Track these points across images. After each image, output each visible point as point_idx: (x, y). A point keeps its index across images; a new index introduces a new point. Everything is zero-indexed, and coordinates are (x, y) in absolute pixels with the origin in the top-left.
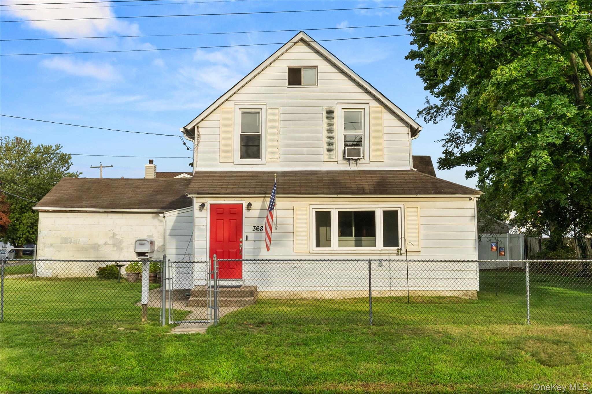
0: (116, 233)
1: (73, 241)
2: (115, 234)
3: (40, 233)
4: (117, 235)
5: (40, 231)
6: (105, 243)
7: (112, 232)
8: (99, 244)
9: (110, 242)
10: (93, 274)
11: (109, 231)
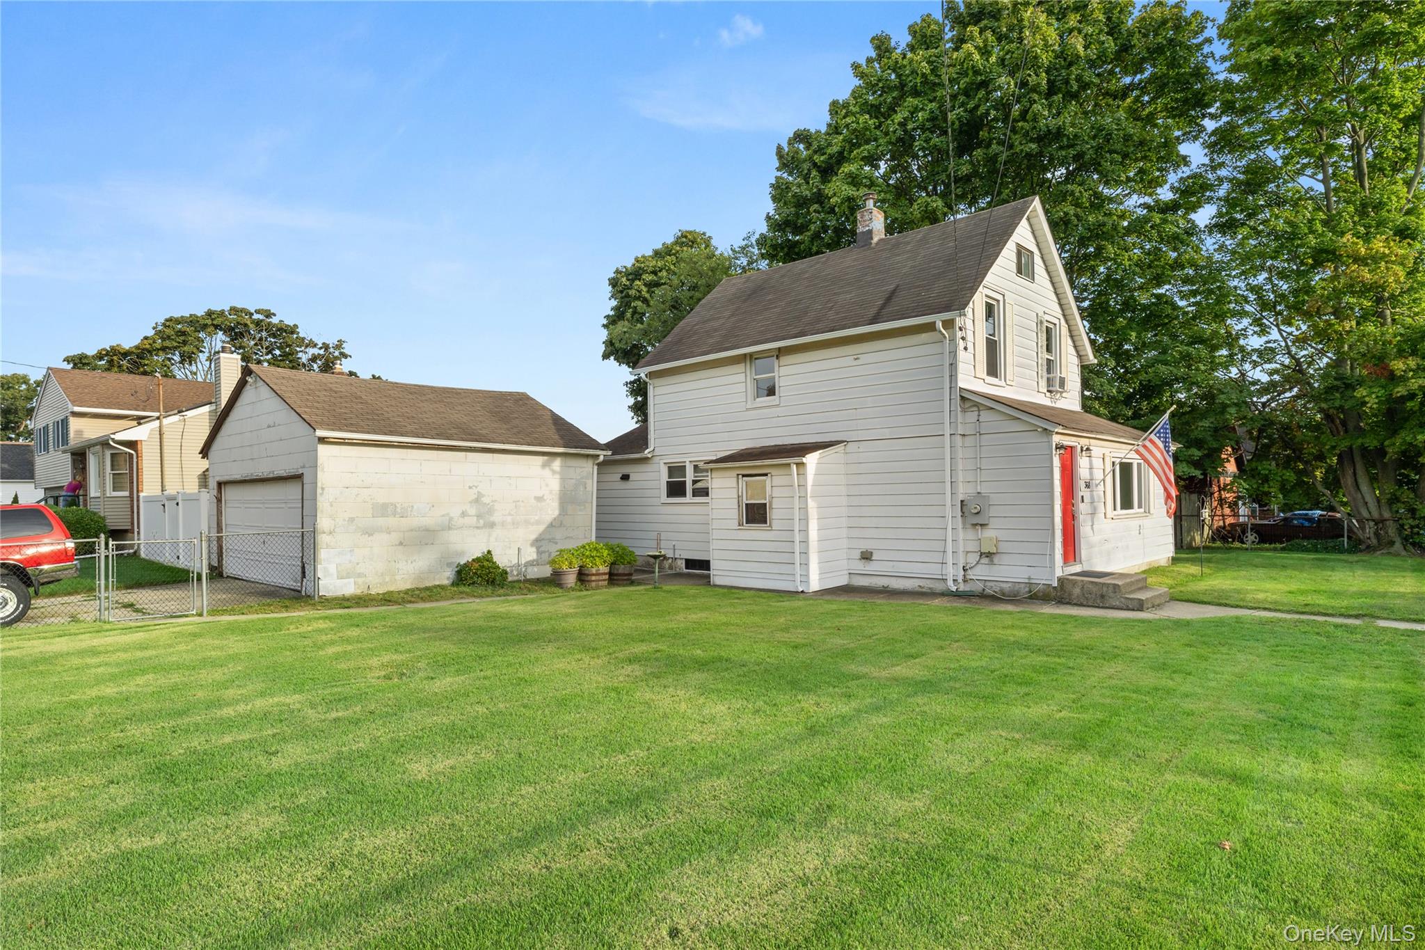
0: (483, 492)
1: (399, 510)
2: (480, 495)
3: (322, 494)
4: (483, 496)
5: (323, 489)
6: (463, 513)
7: (475, 490)
8: (452, 515)
9: (472, 511)
10: (445, 577)
11: (470, 488)
